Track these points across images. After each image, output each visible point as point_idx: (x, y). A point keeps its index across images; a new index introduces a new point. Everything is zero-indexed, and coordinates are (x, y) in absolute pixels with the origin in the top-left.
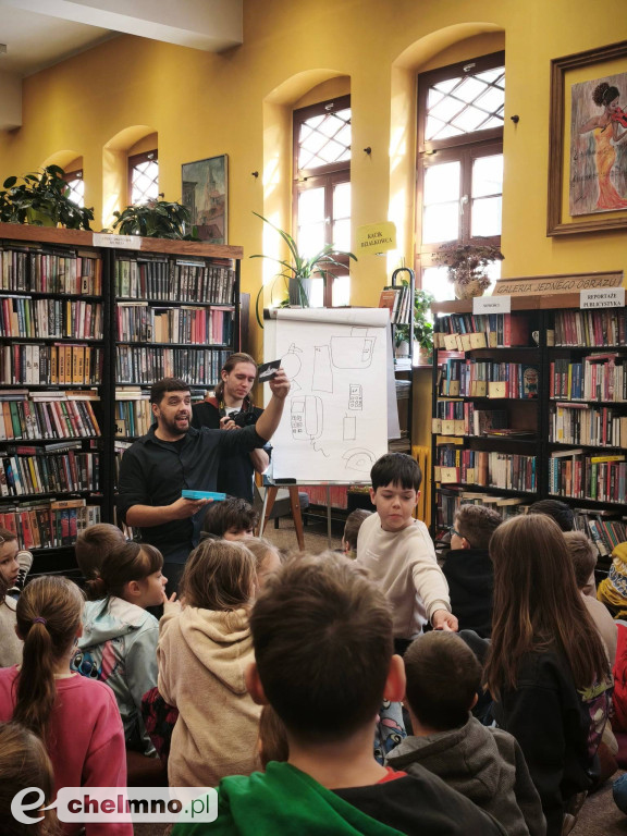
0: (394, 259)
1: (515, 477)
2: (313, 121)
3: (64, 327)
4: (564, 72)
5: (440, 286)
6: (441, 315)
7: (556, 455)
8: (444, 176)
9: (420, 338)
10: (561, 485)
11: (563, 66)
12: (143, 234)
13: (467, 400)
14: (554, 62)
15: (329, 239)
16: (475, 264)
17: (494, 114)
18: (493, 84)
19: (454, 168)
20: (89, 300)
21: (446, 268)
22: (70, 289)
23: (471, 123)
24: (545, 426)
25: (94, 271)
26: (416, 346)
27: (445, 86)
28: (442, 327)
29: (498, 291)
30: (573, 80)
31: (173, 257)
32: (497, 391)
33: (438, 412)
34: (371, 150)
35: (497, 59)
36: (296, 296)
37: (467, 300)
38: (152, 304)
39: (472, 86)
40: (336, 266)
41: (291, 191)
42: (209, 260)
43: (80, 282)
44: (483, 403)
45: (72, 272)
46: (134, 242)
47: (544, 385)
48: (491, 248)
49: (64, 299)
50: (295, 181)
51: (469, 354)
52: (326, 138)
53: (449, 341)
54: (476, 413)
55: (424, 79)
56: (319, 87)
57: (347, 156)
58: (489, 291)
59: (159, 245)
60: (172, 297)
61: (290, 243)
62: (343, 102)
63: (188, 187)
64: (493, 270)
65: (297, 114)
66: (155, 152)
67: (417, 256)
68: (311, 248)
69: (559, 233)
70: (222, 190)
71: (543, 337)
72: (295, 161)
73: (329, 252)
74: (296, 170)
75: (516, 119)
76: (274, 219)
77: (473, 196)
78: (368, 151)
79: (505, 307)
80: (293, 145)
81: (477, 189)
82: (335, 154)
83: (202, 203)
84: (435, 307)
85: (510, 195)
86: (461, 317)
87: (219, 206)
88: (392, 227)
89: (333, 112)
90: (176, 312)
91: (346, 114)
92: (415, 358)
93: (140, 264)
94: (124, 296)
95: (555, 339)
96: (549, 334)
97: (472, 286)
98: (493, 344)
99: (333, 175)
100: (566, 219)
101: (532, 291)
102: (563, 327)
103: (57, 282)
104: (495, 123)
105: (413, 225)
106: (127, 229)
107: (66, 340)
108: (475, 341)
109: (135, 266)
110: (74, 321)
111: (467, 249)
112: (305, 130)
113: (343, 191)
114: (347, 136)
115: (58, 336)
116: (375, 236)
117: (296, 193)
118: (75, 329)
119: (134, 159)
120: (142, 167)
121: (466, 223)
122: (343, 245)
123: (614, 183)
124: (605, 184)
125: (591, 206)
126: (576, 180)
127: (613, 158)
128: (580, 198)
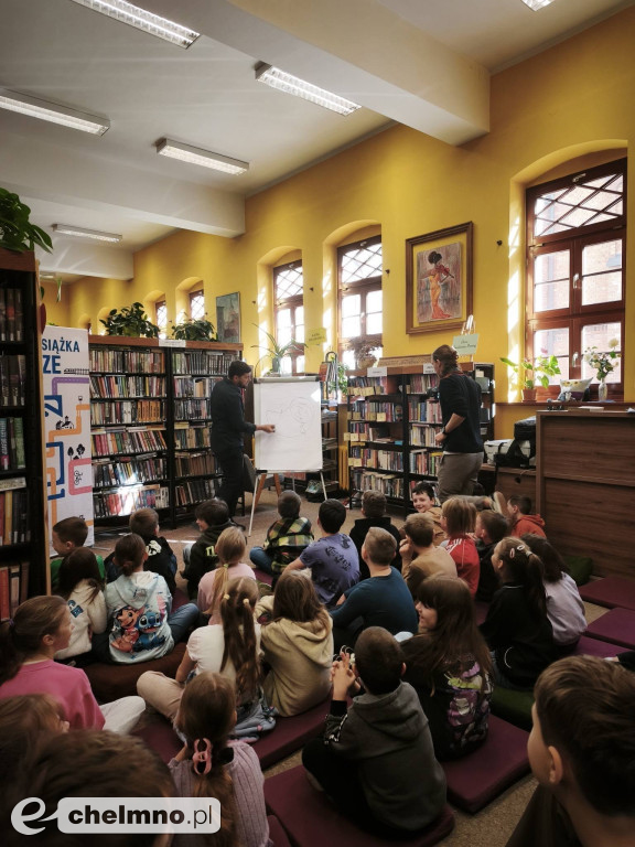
0: (327, 346)
1: (392, 463)
2: (283, 274)
3: (144, 391)
4: (413, 245)
5: (350, 360)
6: (352, 377)
7: (413, 452)
8: (351, 302)
9: (341, 388)
10: (416, 468)
11: (412, 243)
12: (188, 339)
13: (366, 422)
14: (408, 240)
15: (294, 336)
16: (368, 350)
17: (377, 269)
18: (376, 253)
19: (358, 297)
20: (158, 376)
21: (353, 352)
22: (147, 370)
23: (365, 273)
24: (407, 437)
25: (161, 360)
26: (340, 392)
27: (352, 254)
28: (351, 384)
29: (380, 365)
30: (417, 250)
31: (204, 351)
32: (381, 418)
33: (350, 431)
34: (313, 288)
35: (377, 239)
36: (275, 367)
37: (365, 370)
38: (193, 376)
39: (364, 255)
40: (297, 350)
41: (273, 309)
42: (225, 352)
43: (153, 366)
44: (374, 424)
45: (148, 362)
46: (182, 343)
47: (405, 414)
48: (377, 341)
49: (145, 376)
50: (275, 305)
51: (367, 398)
52: (291, 282)
53: (356, 391)
54: (370, 430)
55: (340, 250)
56: (286, 255)
57: (301, 292)
58: (375, 365)
59: (197, 345)
60: (205, 372)
61: (273, 339)
62: (298, 263)
63: (220, 310)
64: (378, 353)
65: (275, 270)
66: (202, 291)
67: (340, 345)
68: (284, 340)
69: (411, 331)
70: (237, 311)
71: (404, 389)
72: (275, 295)
73: (294, 343)
74: (275, 299)
75: (388, 271)
76: (264, 327)
77: (368, 311)
78: (312, 289)
79: (384, 373)
80: (273, 287)
81: (369, 309)
82: (294, 291)
83: (227, 318)
84: (349, 373)
85: (387, 312)
86: (361, 379)
87: (236, 319)
88: (325, 330)
89: (293, 268)
90: (207, 380)
91: (300, 269)
92: (338, 398)
93: (186, 355)
94: (178, 371)
95: (411, 390)
96: (408, 387)
97: (365, 363)
98: (378, 392)
99: (296, 301)
100: (416, 324)
101: (398, 364)
102: (414, 383)
103: (140, 366)
104: (378, 274)
105: (337, 328)
106: (180, 335)
107: (145, 398)
108: (369, 391)
109: (183, 355)
110: (151, 388)
111: (364, 342)
112: (279, 279)
113: (300, 311)
114: (301, 281)
115: (141, 396)
116: (316, 336)
117: (276, 311)
118: (151, 391)
119: (191, 294)
120: (196, 298)
121: (364, 326)
122: (301, 339)
123: (440, 305)
124: (436, 305)
125: (429, 318)
126: (420, 304)
127: (439, 292)
128: (423, 314)
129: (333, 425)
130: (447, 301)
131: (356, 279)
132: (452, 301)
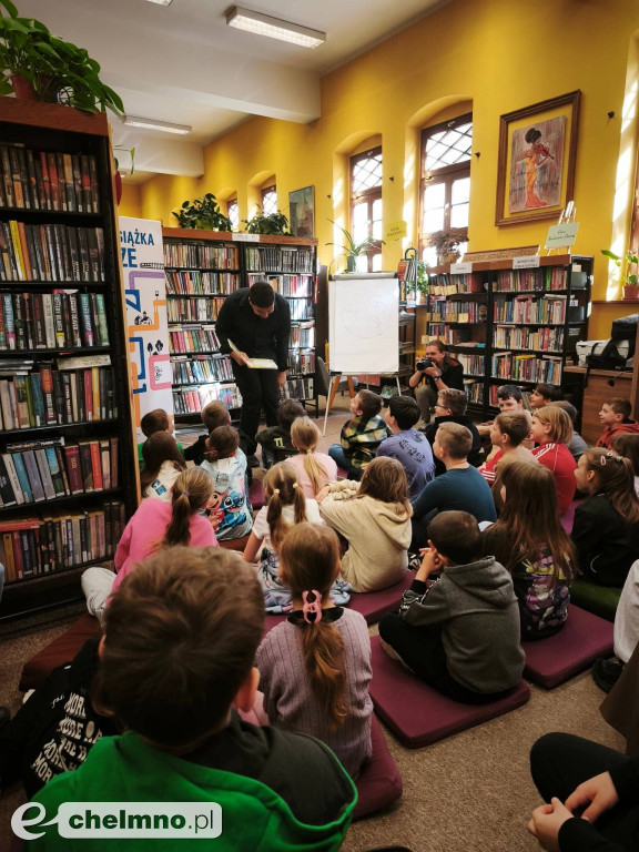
0: (407, 242)
1: (472, 368)
2: (361, 163)
3: (219, 288)
4: (508, 123)
5: (431, 257)
6: (432, 275)
7: (496, 355)
8: (435, 192)
9: (421, 289)
10: (498, 372)
11: (508, 119)
12: (262, 232)
13: (447, 324)
14: (502, 117)
15: (371, 233)
16: (452, 245)
17: (466, 153)
18: (465, 134)
19: (442, 187)
20: (232, 272)
21: (435, 248)
22: (221, 266)
23: (453, 158)
24: (490, 339)
25: (234, 255)
26: (419, 293)
27: (437, 137)
28: (432, 282)
29: (465, 260)
30: (513, 127)
31: (278, 246)
32: (463, 318)
33: (429, 333)
34: (393, 178)
35: (467, 118)
36: (351, 266)
37: (447, 266)
38: (267, 273)
39: (453, 136)
40: (374, 248)
41: (350, 203)
42: (299, 247)
43: (226, 262)
44: (455, 326)
45: (221, 256)
46: (256, 238)
47: (490, 315)
48: (462, 235)
49: (219, 272)
50: (352, 200)
51: (448, 297)
52: (369, 173)
53: (437, 290)
54: (451, 332)
55: (424, 133)
56: (365, 141)
57: (380, 184)
58: (459, 261)
59: (270, 239)
60: (279, 269)
61: (348, 235)
62: (378, 151)
63: (293, 206)
64: (463, 248)
65: (352, 159)
66: (275, 186)
67: (420, 241)
68: (360, 238)
69: (501, 224)
70: (311, 207)
71: (490, 287)
72: (351, 188)
73: (371, 240)
74: (352, 193)
75: (478, 155)
76: (339, 222)
77: (453, 203)
78: (392, 179)
79: (469, 270)
80: (350, 178)
81: (454, 200)
82: (373, 182)
83: (300, 214)
84: (429, 271)
85: (474, 202)
86: (443, 276)
87: (310, 216)
88: (405, 224)
89: (372, 156)
90: (281, 277)
91: (379, 158)
92: (416, 299)
93: (260, 250)
94: (252, 269)
95: (498, 288)
96: (494, 285)
97: (450, 257)
98: (462, 291)
99: (374, 194)
100: (507, 215)
101: (485, 259)
102: (502, 281)
103: (213, 262)
104: (466, 158)
105: (418, 222)
106: (253, 231)
107: (220, 296)
108: (451, 290)
109: (257, 252)
110: (225, 284)
111: (448, 235)
112: (356, 169)
113: (378, 204)
114: (380, 171)
115: (216, 293)
116: (395, 230)
117: (352, 206)
118: (225, 289)
119: (264, 190)
120: (268, 195)
121: (448, 220)
122: (378, 236)
123: (536, 192)
124: (531, 193)
125: (522, 207)
126: (513, 191)
127: (536, 176)
128: (515, 202)
129: (410, 328)
130: (544, 186)
131: (441, 165)
132: (549, 187)
